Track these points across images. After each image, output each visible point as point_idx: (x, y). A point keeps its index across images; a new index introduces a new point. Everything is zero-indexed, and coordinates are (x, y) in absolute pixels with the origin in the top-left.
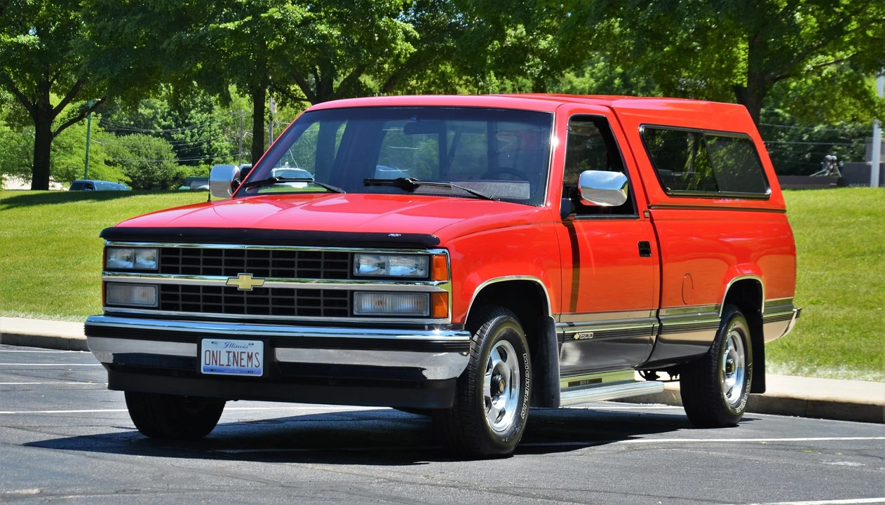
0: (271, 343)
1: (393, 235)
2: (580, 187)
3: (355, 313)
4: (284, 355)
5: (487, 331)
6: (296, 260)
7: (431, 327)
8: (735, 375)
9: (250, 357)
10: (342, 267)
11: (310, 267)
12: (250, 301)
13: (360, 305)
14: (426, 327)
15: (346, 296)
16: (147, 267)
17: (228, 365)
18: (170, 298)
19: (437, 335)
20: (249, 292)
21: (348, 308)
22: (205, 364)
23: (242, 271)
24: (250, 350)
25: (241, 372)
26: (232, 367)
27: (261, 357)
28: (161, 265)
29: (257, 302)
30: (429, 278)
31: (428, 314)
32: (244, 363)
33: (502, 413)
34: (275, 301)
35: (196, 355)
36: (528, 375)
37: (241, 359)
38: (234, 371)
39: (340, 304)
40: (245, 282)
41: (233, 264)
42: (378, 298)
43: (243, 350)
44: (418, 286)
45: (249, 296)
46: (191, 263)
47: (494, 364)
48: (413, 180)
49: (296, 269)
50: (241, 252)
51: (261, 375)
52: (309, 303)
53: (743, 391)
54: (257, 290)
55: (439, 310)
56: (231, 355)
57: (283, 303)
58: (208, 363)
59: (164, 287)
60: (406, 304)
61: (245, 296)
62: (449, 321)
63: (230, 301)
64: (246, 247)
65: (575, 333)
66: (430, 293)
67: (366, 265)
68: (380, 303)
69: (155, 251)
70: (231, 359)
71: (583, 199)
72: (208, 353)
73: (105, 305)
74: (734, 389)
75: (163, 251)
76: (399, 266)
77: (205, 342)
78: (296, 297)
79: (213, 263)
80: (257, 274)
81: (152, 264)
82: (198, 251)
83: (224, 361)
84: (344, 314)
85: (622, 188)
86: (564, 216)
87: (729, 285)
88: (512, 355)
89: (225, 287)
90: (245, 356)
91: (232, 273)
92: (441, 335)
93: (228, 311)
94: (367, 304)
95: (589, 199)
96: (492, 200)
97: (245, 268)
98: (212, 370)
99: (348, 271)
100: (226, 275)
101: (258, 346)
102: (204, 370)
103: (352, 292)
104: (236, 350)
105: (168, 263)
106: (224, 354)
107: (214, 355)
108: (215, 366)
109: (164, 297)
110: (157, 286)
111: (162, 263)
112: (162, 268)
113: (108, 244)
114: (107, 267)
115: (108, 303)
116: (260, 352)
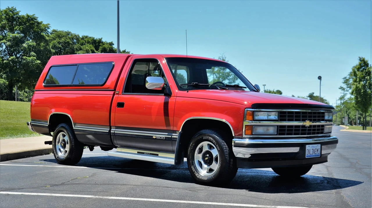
6: (317, 115)
20: (308, 127)
22: (307, 155)
23: (307, 119)
25: (315, 156)
28: (279, 118)
29: (309, 131)
32: (316, 153)
38: (313, 156)
40: (308, 123)
41: (304, 117)
43: (316, 148)
46: (291, 117)
49: (317, 118)
51: (320, 157)
52: (318, 130)
54: (310, 126)
59: (281, 126)
61: (307, 129)
63: (303, 130)
69: (277, 113)
70: (313, 151)
75: (281, 112)
78: (316, 128)
80: (310, 120)
83: (311, 153)
84: (322, 133)
90: (316, 150)
91: (304, 120)
98: (309, 156)
99: (324, 118)
100: (302, 121)
102: (307, 157)
104: (314, 148)
105: (282, 117)
106: (311, 150)
107: (309, 151)
108: (309, 155)
109: (280, 130)
110: (278, 126)
111: (280, 117)
112: (280, 119)
113: (255, 110)
114: (254, 119)
115: (253, 134)
116: (320, 148)
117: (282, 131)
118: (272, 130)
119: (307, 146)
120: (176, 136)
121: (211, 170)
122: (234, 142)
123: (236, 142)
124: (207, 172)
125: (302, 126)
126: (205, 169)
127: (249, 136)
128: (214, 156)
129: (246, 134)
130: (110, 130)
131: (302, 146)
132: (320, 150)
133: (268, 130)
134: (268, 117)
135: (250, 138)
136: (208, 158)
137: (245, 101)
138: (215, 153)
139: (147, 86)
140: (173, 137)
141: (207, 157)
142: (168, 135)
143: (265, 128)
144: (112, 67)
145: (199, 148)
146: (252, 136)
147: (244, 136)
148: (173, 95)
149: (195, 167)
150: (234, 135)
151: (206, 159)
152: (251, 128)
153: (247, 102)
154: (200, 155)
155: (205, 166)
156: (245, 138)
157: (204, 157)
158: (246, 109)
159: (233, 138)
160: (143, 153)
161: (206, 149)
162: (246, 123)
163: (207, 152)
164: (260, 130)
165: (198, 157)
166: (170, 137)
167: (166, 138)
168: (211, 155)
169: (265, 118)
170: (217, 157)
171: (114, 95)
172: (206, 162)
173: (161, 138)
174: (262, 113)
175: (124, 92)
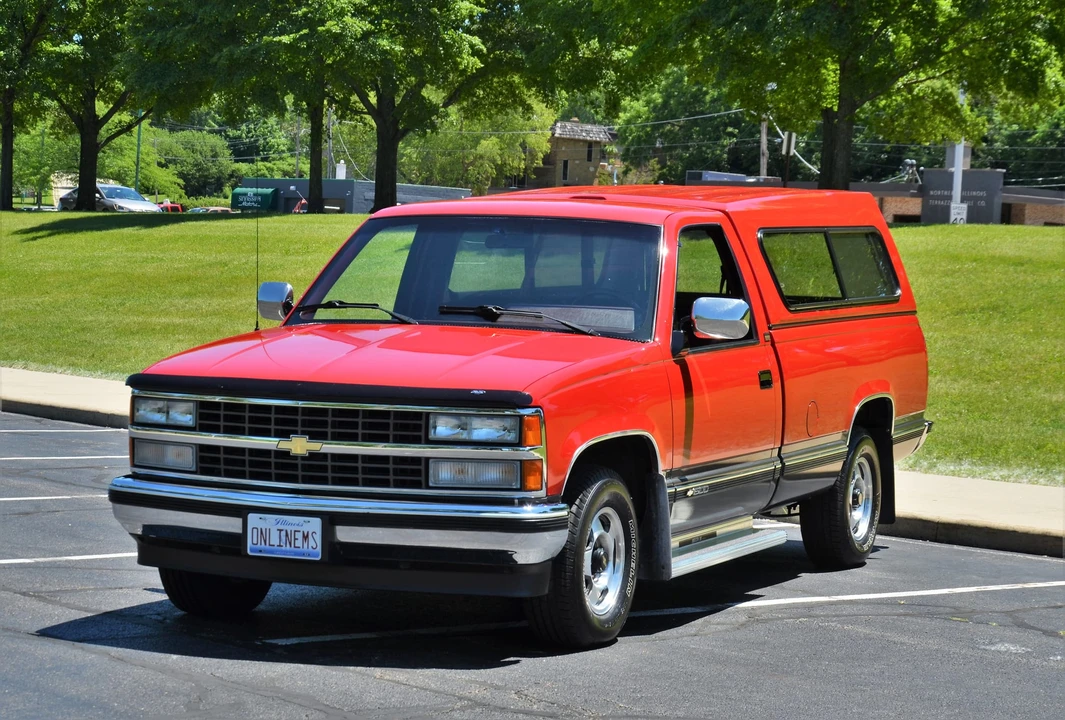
0: (331, 520)
1: (476, 392)
2: (693, 316)
3: (431, 484)
4: (345, 534)
5: (588, 500)
6: (360, 420)
7: (523, 502)
8: (862, 507)
9: (305, 537)
10: (415, 429)
11: (377, 429)
12: (305, 468)
13: (436, 475)
14: (516, 501)
15: (420, 464)
16: (183, 424)
17: (280, 546)
18: (210, 461)
19: (529, 513)
20: (303, 458)
21: (423, 479)
22: (252, 544)
23: (295, 432)
24: (306, 528)
25: (296, 554)
26: (284, 548)
27: (318, 537)
28: (199, 422)
29: (313, 470)
30: (520, 443)
31: (519, 486)
32: (299, 543)
33: (605, 592)
34: (335, 469)
35: (240, 531)
36: (634, 545)
37: (295, 539)
38: (286, 552)
39: (413, 473)
40: (299, 445)
41: (285, 424)
42: (458, 466)
43: (297, 528)
44: (506, 452)
45: (306, 462)
46: (235, 420)
47: (596, 536)
48: (497, 309)
49: (360, 431)
50: (294, 410)
51: (319, 559)
52: (377, 472)
53: (871, 524)
54: (313, 455)
55: (532, 481)
56: (283, 533)
57: (345, 471)
58: (255, 542)
60: (492, 474)
61: (300, 462)
62: (542, 493)
63: (282, 467)
64: (300, 404)
65: (688, 490)
66: (521, 461)
67: (443, 428)
68: (462, 472)
69: (191, 404)
70: (283, 538)
71: (697, 331)
72: (255, 530)
73: (134, 465)
74: (860, 522)
75: (202, 405)
76: (485, 429)
77: (252, 518)
78: (360, 465)
79: (261, 421)
80: (314, 436)
81: (188, 420)
82: (242, 407)
83: (275, 540)
84: (418, 485)
85: (742, 318)
86: (675, 352)
87: (857, 408)
88: (616, 523)
89: (275, 451)
90: (299, 536)
91: (284, 434)
92: (533, 512)
93: (279, 479)
94: (444, 473)
95: (703, 331)
96: (591, 335)
97: (299, 429)
98: (260, 551)
99: (422, 434)
100: (276, 436)
101: (315, 525)
102: (252, 551)
103: (427, 459)
104: (289, 528)
105: (207, 418)
106: (274, 532)
107: (263, 534)
108: (263, 546)
109: (203, 459)
110: (195, 446)
111: (201, 419)
112: (200, 425)
113: (136, 393)
114: (135, 421)
115: (136, 463)
116: (317, 531)
119: (253, 516)
134: (167, 417)
169: (160, 418)
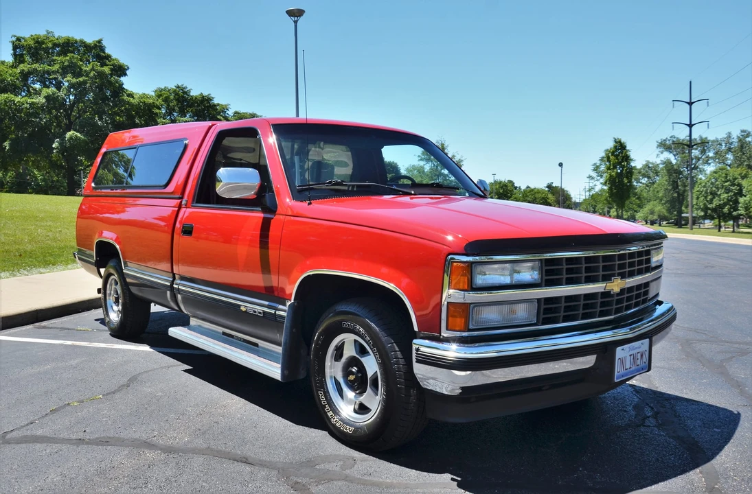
9: (642, 356)
12: (617, 302)
16: (527, 282)
17: (630, 368)
20: (618, 294)
21: (648, 296)
22: (617, 373)
23: (613, 275)
24: (641, 349)
25: (637, 371)
26: (632, 369)
28: (544, 278)
32: (639, 361)
34: (627, 299)
37: (637, 359)
38: (632, 372)
40: (616, 285)
43: (638, 350)
45: (618, 298)
46: (574, 272)
49: (636, 268)
56: (632, 357)
58: (619, 371)
59: (549, 300)
61: (615, 298)
63: (604, 305)
69: (536, 263)
70: (632, 361)
72: (619, 360)
75: (547, 263)
78: (635, 293)
83: (628, 367)
90: (639, 356)
91: (606, 278)
97: (616, 272)
98: (623, 376)
100: (603, 280)
101: (646, 343)
102: (617, 379)
104: (635, 352)
105: (551, 274)
106: (628, 358)
107: (623, 361)
108: (623, 372)
109: (547, 311)
110: (539, 300)
111: (546, 276)
112: (546, 280)
113: (478, 258)
114: (474, 286)
115: (471, 327)
116: (648, 349)
117: (550, 312)
118: (523, 313)
119: (619, 350)
120: (283, 311)
121: (362, 409)
122: (418, 350)
123: (422, 349)
124: (355, 411)
125: (602, 293)
126: (350, 402)
127: (458, 334)
128: (370, 374)
129: (449, 328)
130: (172, 283)
131: (605, 352)
132: (647, 353)
133: (513, 312)
134: (512, 278)
135: (463, 341)
136: (354, 377)
137: (450, 234)
138: (371, 365)
139: (220, 189)
140: (278, 313)
141: (352, 373)
142: (268, 307)
143: (505, 308)
144: (182, 149)
145: (336, 346)
146: (466, 334)
147: (445, 334)
148: (279, 210)
149: (326, 393)
150: (416, 329)
151: (352, 377)
152: (462, 311)
153: (455, 237)
154: (339, 365)
155: (350, 394)
156: (447, 340)
157: (347, 373)
158: (450, 257)
159: (415, 335)
160: (232, 336)
161: (349, 351)
162: (451, 294)
163: (353, 361)
164: (491, 315)
165: (333, 370)
166: (273, 312)
167: (264, 312)
168: (362, 369)
169: (507, 280)
170: (377, 377)
171: (180, 207)
172: (351, 386)
173: (255, 312)
174: (496, 266)
175: (197, 202)
